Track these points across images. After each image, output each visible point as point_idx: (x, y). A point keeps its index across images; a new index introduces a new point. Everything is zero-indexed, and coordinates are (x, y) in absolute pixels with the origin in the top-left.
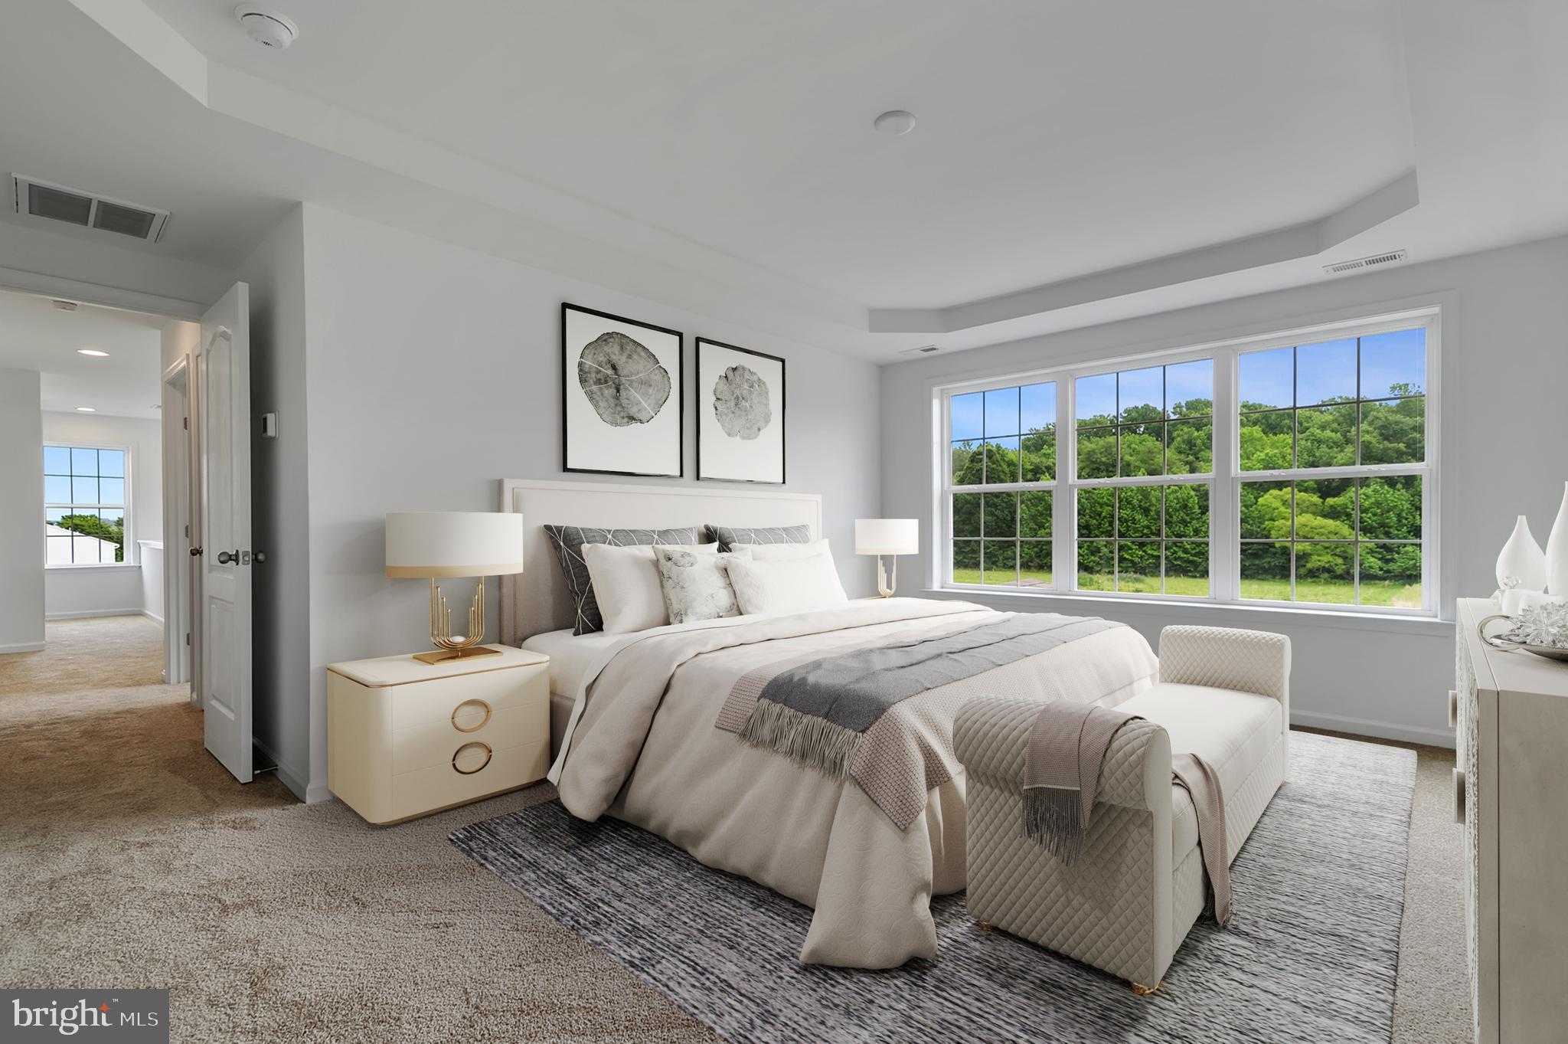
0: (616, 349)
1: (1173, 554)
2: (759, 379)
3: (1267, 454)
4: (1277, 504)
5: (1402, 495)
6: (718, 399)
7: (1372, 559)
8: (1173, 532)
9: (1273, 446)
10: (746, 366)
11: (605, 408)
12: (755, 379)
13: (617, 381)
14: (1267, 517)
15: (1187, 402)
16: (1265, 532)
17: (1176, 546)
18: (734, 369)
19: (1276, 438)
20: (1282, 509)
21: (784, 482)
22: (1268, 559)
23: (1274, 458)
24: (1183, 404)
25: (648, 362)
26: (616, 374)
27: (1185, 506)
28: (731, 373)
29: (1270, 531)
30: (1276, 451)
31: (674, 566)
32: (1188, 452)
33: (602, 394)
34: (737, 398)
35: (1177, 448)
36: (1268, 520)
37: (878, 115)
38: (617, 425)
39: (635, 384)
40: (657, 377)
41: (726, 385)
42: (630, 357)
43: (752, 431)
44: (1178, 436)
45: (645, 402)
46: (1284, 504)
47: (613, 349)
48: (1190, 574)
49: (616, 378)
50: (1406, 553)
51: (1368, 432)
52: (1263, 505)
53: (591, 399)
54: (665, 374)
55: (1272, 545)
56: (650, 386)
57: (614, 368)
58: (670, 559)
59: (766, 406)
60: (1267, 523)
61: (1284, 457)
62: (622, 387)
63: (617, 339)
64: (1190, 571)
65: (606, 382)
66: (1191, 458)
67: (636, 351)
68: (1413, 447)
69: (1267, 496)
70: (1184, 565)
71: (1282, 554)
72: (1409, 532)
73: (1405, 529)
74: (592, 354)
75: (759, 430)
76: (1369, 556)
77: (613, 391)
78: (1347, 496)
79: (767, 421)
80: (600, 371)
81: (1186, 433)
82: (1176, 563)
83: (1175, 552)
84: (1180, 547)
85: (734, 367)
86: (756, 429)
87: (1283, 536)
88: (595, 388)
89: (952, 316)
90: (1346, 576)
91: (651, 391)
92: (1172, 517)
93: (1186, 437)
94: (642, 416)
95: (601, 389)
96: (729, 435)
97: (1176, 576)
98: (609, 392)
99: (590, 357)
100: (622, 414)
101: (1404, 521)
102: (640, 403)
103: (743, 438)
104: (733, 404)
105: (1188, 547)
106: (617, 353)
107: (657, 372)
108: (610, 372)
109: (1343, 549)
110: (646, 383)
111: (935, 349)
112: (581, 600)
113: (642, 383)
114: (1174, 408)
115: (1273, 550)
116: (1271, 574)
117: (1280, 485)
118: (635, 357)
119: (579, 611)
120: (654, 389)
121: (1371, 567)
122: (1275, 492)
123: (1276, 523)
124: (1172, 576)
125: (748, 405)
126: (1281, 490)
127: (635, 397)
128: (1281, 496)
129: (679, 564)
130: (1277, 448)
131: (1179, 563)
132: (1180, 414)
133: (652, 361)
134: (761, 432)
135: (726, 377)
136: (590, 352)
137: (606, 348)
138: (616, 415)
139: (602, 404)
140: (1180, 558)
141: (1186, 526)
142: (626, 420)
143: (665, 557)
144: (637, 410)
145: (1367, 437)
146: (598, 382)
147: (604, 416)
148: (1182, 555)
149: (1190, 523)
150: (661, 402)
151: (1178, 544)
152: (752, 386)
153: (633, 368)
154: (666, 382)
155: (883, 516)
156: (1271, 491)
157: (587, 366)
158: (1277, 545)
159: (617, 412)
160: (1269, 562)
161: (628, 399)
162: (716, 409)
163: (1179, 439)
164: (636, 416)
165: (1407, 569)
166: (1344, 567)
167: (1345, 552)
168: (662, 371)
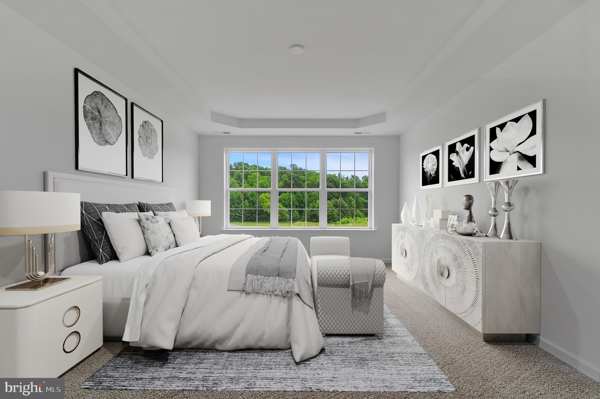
0: (100, 101)
1: (235, 214)
2: (154, 129)
3: (261, 182)
4: (264, 198)
5: (294, 196)
6: (140, 136)
7: (287, 215)
8: (235, 207)
9: (263, 179)
10: (150, 122)
11: (95, 134)
12: (153, 129)
13: (100, 119)
14: (262, 202)
15: (238, 162)
16: (261, 207)
17: (236, 211)
18: (146, 122)
19: (263, 177)
20: (266, 199)
21: (163, 181)
22: (262, 215)
23: (263, 183)
24: (237, 163)
25: (113, 111)
26: (100, 115)
27: (239, 198)
28: (144, 124)
29: (262, 206)
30: (264, 181)
31: (150, 222)
32: (239, 179)
33: (94, 126)
34: (146, 137)
35: (235, 178)
36: (262, 203)
37: (292, 45)
38: (100, 145)
39: (108, 123)
40: (117, 120)
41: (143, 130)
42: (106, 107)
43: (151, 155)
44: (236, 174)
45: (112, 133)
46: (266, 198)
47: (98, 100)
48: (240, 221)
49: (100, 118)
50: (295, 213)
51: (286, 177)
52: (261, 198)
53: (89, 128)
54: (120, 119)
55: (263, 211)
56: (114, 125)
57: (99, 112)
58: (148, 219)
59: (157, 142)
60: (262, 204)
61: (266, 183)
62: (102, 123)
63: (100, 96)
64: (240, 220)
65: (96, 119)
66: (239, 181)
67: (108, 104)
68: (296, 182)
69: (262, 195)
70: (238, 218)
71: (266, 214)
72: (295, 207)
73: (294, 206)
74: (89, 102)
75: (154, 155)
76: (286, 214)
77: (98, 125)
78: (282, 196)
79: (157, 151)
80: (93, 113)
81: (238, 173)
82: (236, 217)
83: (236, 214)
84: (237, 212)
85: (146, 121)
86: (153, 154)
87: (266, 208)
88: (91, 122)
89: (242, 122)
90: (281, 220)
91: (114, 127)
92: (235, 202)
93: (238, 174)
94: (110, 141)
95: (93, 123)
96: (144, 156)
97: (236, 222)
98: (97, 125)
99: (88, 103)
100: (103, 139)
101: (294, 204)
102: (110, 134)
103: (149, 158)
104: (145, 140)
105: (240, 212)
106: (100, 103)
107: (117, 117)
108: (97, 114)
109: (281, 212)
110: (113, 124)
111: (229, 133)
112: (100, 244)
113: (111, 123)
114: (234, 164)
115: (263, 212)
116: (263, 220)
117: (265, 192)
118: (108, 107)
119: (101, 250)
120: (116, 127)
121: (287, 217)
122: (264, 194)
123: (264, 204)
124: (234, 222)
125: (150, 141)
126: (265, 193)
127: (108, 130)
128: (265, 195)
129: (152, 222)
130: (264, 180)
131: (237, 217)
132: (236, 166)
133: (115, 111)
134: (155, 155)
135: (143, 126)
136: (89, 101)
137: (95, 100)
138: (100, 139)
139: (94, 132)
140: (237, 216)
141: (239, 204)
142: (104, 142)
143: (145, 218)
144: (109, 138)
145: (286, 179)
146: (92, 119)
147: (95, 139)
148: (238, 215)
149: (240, 203)
150: (118, 135)
151: (237, 211)
152: (151, 132)
153: (106, 113)
154: (121, 124)
155: (199, 199)
156: (263, 194)
157: (87, 109)
158: (264, 211)
159: (100, 137)
160: (262, 216)
161: (105, 131)
162: (139, 142)
163: (236, 175)
164: (109, 141)
165: (295, 217)
166: (281, 217)
167: (281, 213)
168: (119, 117)
